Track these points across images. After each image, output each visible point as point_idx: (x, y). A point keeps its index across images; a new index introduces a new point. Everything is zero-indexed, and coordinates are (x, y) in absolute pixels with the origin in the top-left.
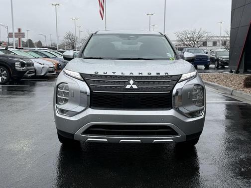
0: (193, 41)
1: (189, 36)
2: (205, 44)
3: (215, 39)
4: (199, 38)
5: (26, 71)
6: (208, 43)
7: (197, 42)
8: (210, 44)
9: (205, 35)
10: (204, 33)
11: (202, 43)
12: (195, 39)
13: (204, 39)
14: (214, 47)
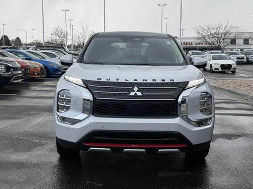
0: (218, 38)
1: (213, 32)
2: (233, 42)
3: (247, 36)
4: (226, 34)
5: (13, 77)
6: (237, 41)
7: (223, 39)
8: (240, 42)
9: (234, 31)
10: (232, 28)
11: (229, 40)
12: (220, 36)
13: (232, 36)
14: (245, 46)
